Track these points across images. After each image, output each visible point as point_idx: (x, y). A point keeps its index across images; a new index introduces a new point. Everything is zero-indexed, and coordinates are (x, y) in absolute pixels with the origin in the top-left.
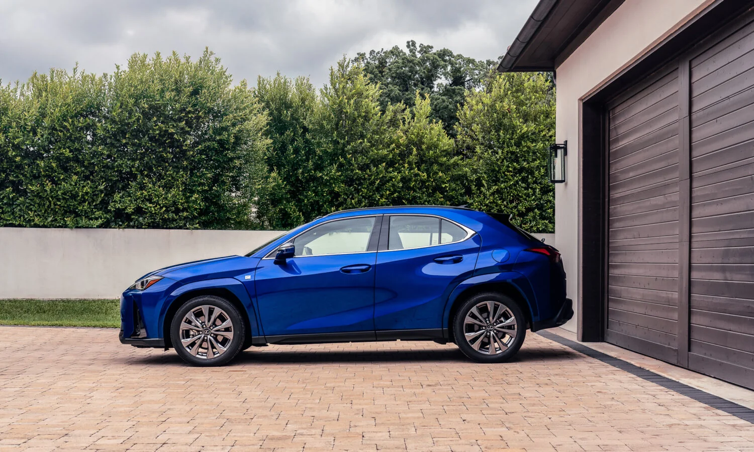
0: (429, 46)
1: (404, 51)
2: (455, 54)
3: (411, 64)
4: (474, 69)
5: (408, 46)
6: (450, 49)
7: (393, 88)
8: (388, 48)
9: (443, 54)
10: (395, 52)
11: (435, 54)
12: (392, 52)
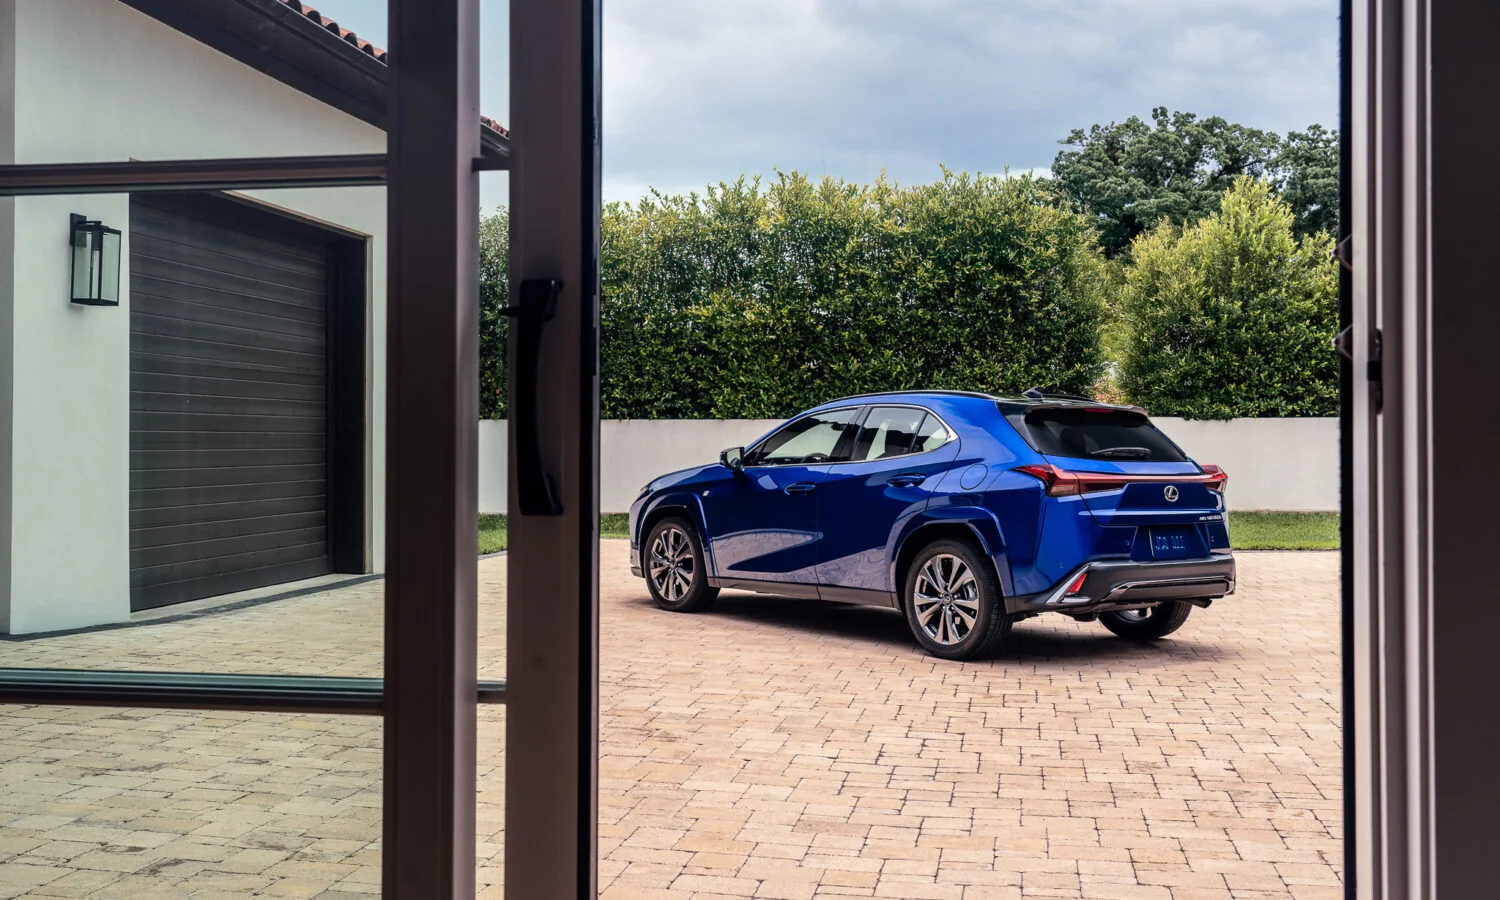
0: (1188, 115)
1: (1146, 123)
2: (1230, 124)
3: (1164, 145)
4: (1260, 146)
5: (1155, 116)
6: (1222, 117)
7: (1135, 182)
8: (1122, 121)
9: (1211, 125)
10: (1133, 126)
11: (1198, 126)
12: (1127, 126)
